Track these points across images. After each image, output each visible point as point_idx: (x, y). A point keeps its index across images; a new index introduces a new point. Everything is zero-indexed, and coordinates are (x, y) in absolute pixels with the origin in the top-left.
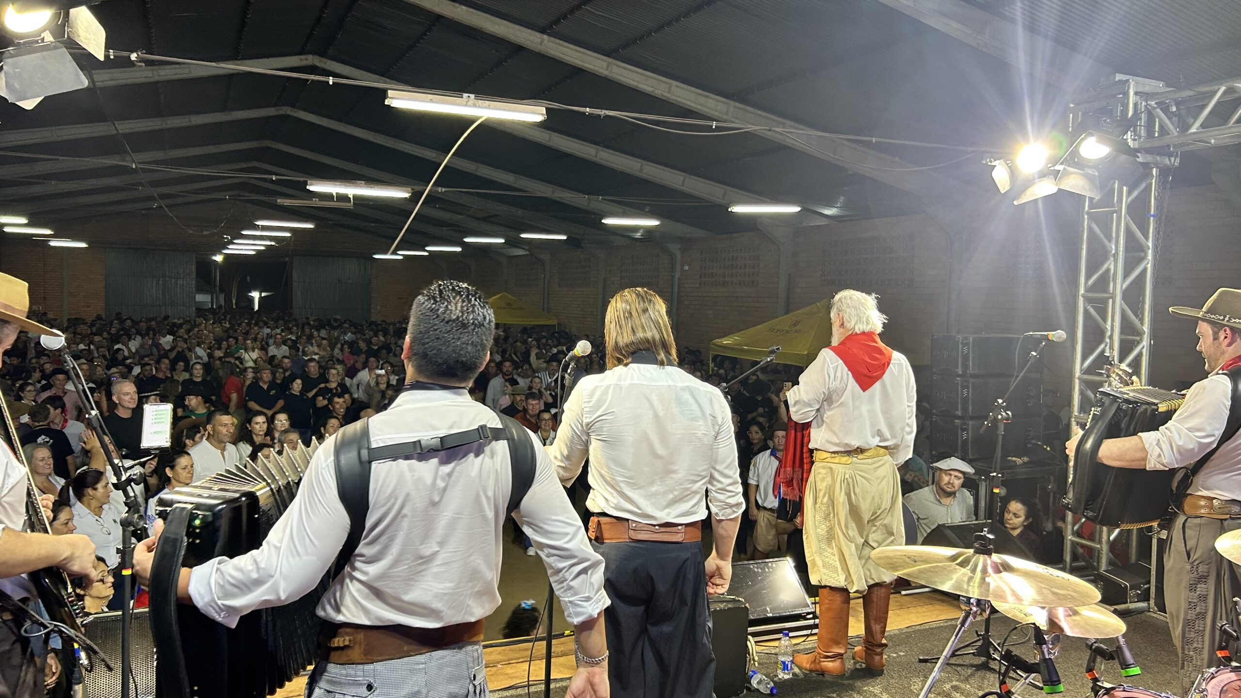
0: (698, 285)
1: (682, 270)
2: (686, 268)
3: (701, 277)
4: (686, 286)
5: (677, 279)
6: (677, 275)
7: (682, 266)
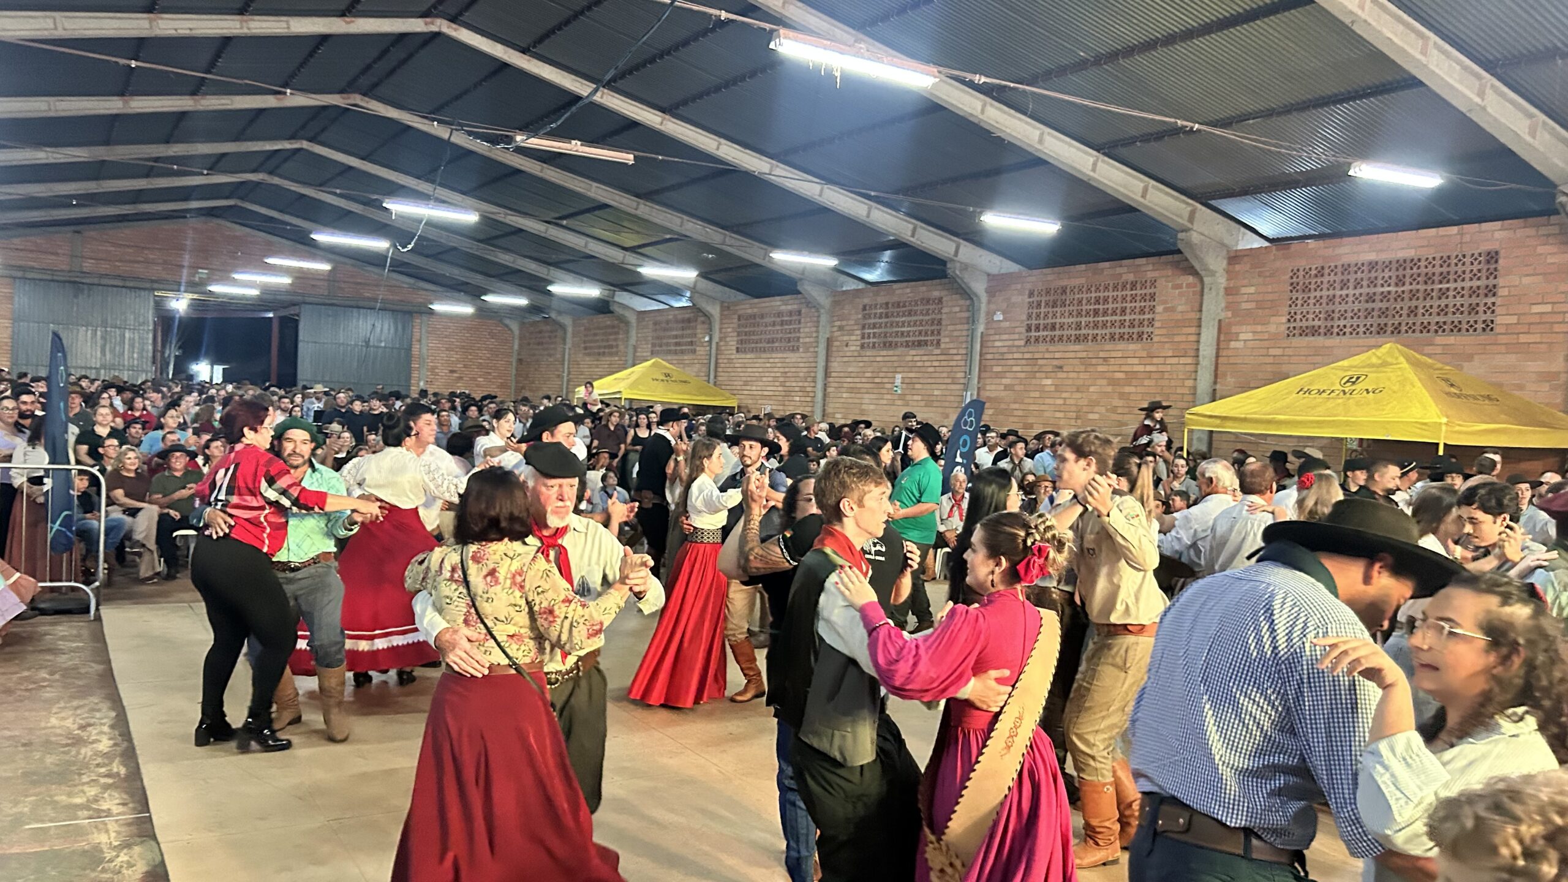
0: (1022, 343)
1: (990, 321)
2: (999, 316)
3: (1029, 329)
4: (997, 344)
5: (979, 335)
6: (981, 328)
7: (990, 314)
